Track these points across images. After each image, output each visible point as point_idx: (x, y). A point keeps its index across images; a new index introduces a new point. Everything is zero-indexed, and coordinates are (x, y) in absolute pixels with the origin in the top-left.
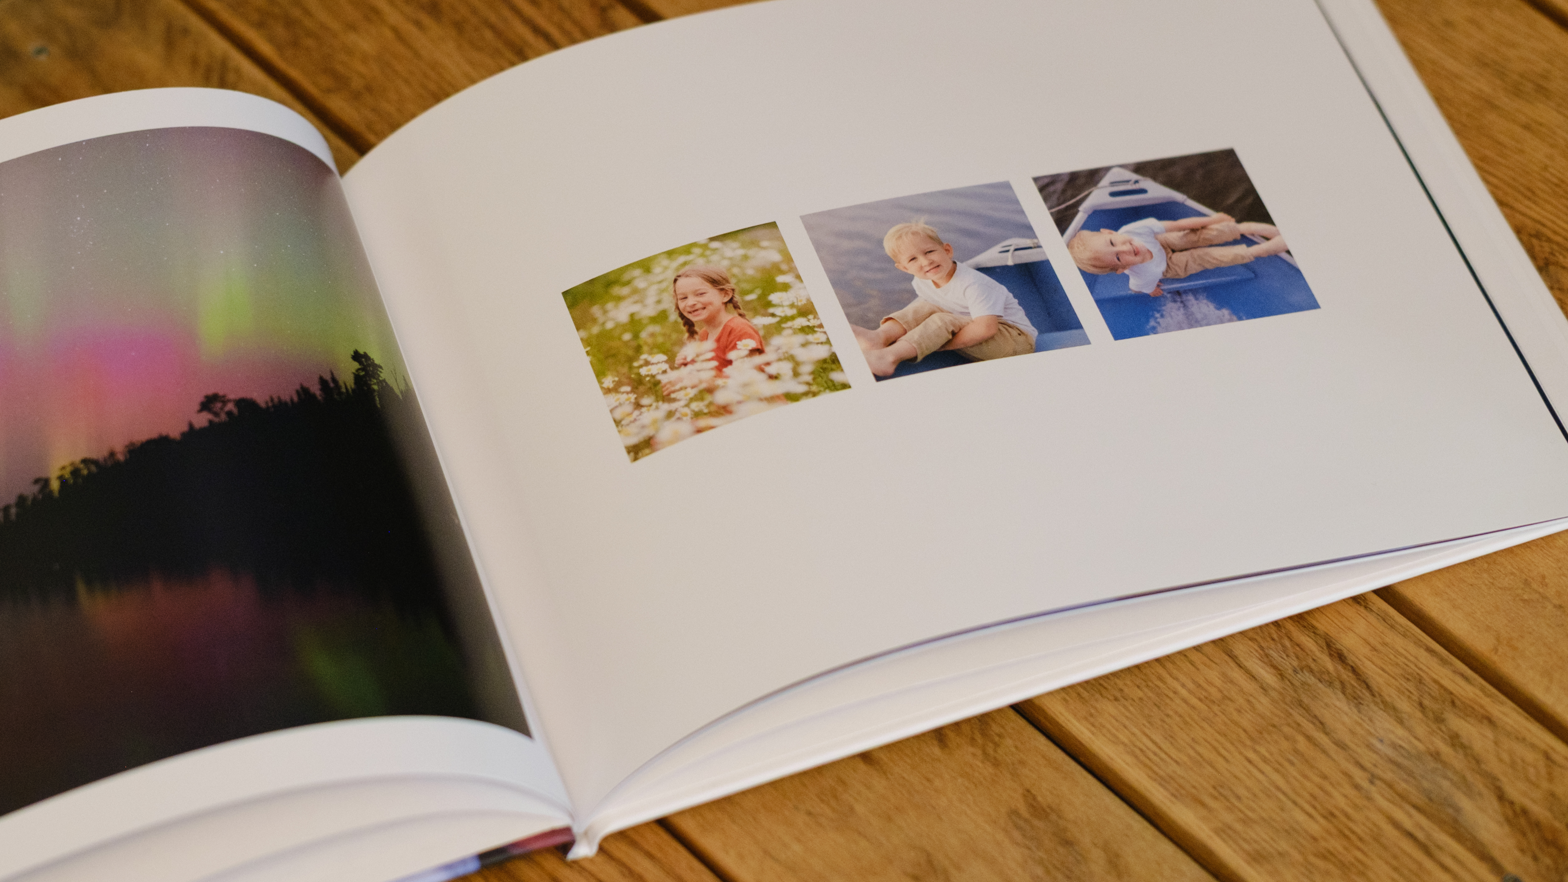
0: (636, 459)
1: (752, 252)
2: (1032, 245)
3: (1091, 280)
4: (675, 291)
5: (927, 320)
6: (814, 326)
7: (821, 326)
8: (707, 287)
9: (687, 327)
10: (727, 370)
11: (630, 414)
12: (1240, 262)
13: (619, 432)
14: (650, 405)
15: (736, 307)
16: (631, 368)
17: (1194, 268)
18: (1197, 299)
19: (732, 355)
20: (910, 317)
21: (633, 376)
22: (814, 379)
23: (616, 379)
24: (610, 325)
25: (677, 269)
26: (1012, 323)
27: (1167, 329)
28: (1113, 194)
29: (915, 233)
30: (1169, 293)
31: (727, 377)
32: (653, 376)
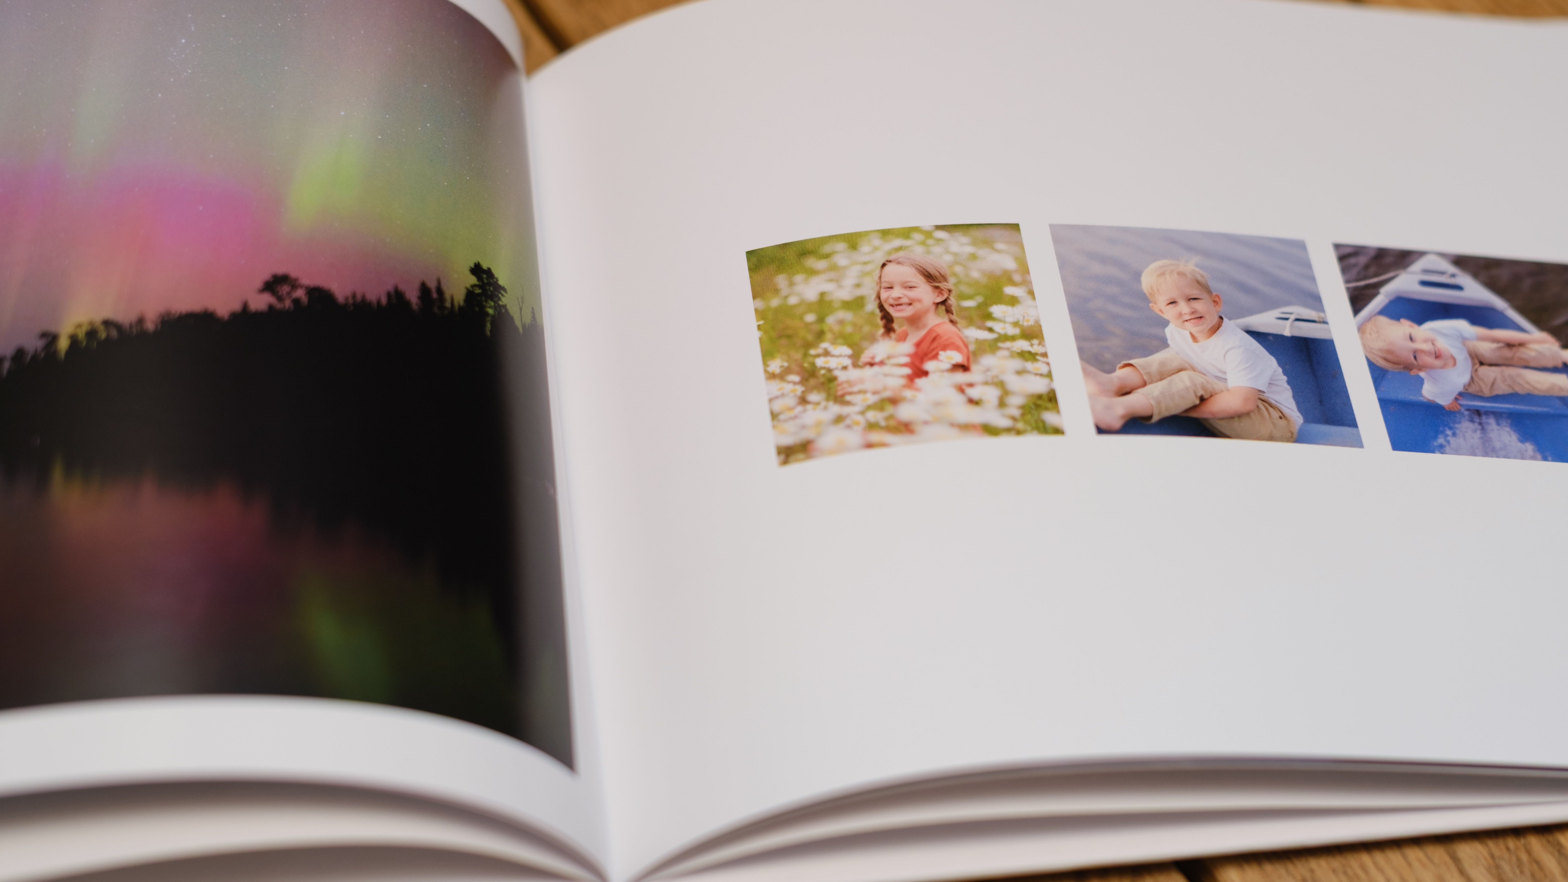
0: (785, 462)
1: (982, 252)
2: (1316, 319)
3: (1378, 374)
4: (880, 277)
5: (1174, 376)
6: (1036, 354)
7: (1045, 355)
8: (920, 280)
9: (884, 321)
10: (920, 382)
11: (791, 409)
12: (1557, 393)
13: (774, 427)
14: (818, 404)
15: (948, 311)
16: (806, 355)
17: (1502, 388)
18: (1498, 424)
19: (929, 366)
20: (1154, 368)
21: (806, 365)
22: (1023, 415)
23: (786, 364)
24: (793, 300)
25: (889, 253)
26: (1276, 403)
27: (1457, 452)
28: (1425, 283)
29: (1181, 274)
30: (1467, 410)
31: (918, 390)
32: (830, 370)
